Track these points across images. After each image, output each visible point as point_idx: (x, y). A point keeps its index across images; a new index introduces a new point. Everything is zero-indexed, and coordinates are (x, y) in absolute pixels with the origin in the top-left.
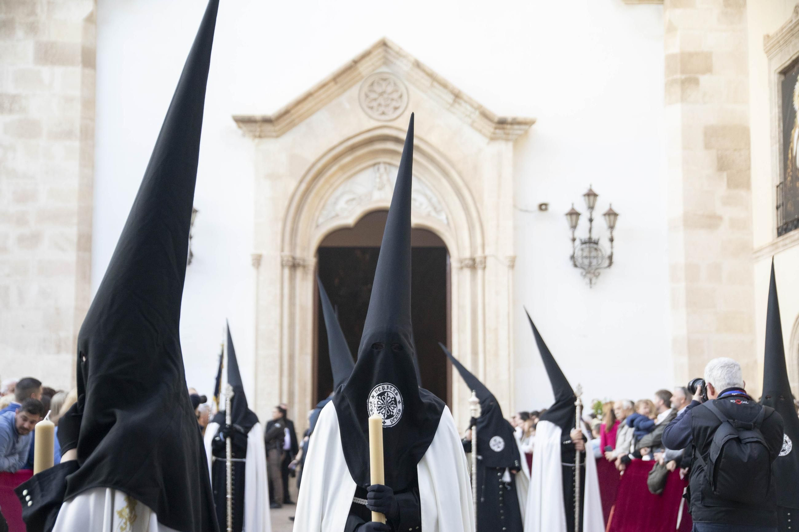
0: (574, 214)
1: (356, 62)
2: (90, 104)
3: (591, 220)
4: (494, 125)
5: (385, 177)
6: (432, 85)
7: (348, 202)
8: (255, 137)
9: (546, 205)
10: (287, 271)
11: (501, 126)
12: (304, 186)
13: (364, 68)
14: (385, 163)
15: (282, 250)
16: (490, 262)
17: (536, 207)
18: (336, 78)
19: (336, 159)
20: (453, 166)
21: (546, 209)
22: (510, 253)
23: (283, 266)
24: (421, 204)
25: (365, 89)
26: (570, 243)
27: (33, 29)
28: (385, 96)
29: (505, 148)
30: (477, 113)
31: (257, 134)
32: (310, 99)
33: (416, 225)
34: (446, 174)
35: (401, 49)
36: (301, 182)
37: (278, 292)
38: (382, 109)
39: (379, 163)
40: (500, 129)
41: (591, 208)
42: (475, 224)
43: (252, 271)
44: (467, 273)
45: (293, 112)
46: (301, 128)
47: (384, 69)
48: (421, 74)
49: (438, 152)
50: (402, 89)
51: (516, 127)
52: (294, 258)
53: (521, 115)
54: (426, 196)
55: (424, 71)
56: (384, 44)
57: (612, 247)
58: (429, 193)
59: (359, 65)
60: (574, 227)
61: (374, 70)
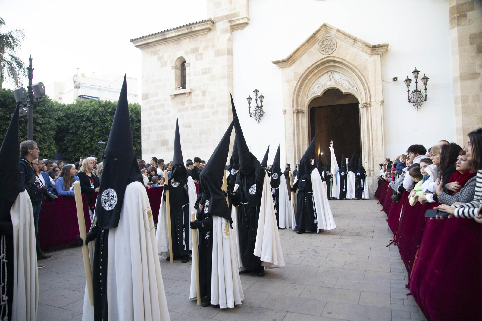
0: (408, 81)
1: (315, 34)
2: (231, 67)
3: (416, 82)
4: (371, 49)
5: (331, 76)
6: (345, 38)
7: (318, 87)
8: (281, 68)
9: (396, 78)
10: (295, 115)
11: (374, 49)
12: (300, 83)
13: (318, 36)
14: (331, 71)
15: (293, 107)
16: (373, 104)
17: (392, 80)
18: (308, 41)
19: (312, 71)
20: (356, 68)
21: (396, 80)
22: (382, 99)
23: (293, 113)
24: (346, 85)
25: (320, 44)
26: (407, 92)
27: (213, 46)
28: (328, 45)
29: (377, 58)
30: (364, 45)
31: (282, 67)
32: (299, 51)
33: (344, 92)
34: (354, 72)
35: (331, 26)
36: (298, 81)
37: (292, 122)
38: (327, 50)
39: (329, 71)
40: (374, 50)
41: (416, 77)
42: (367, 89)
43: (283, 115)
44: (365, 109)
45: (293, 57)
46: (298, 62)
47: (327, 35)
48: (341, 34)
49: (350, 63)
50: (334, 41)
51: (380, 48)
52: (298, 110)
53: (381, 43)
54: (348, 81)
55: (341, 33)
56: (325, 25)
57: (426, 93)
58: (349, 80)
59: (316, 35)
60: (408, 86)
61: (323, 36)
